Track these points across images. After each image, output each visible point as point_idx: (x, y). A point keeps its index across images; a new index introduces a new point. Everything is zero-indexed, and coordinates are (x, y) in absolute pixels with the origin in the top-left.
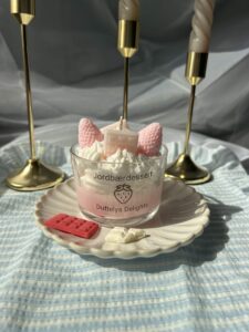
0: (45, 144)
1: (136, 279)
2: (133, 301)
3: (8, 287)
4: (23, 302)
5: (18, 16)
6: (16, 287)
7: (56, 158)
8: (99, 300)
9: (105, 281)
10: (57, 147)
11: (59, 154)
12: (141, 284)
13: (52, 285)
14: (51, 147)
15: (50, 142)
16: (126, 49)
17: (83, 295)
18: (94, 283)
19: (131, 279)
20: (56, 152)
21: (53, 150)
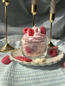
0: (10, 40)
1: (46, 72)
2: (48, 79)
3: (4, 76)
4: (10, 81)
5: (4, 3)
6: (7, 76)
7: (13, 44)
8: (36, 79)
9: (37, 74)
10: (13, 41)
11: (14, 43)
12: (49, 74)
13: (19, 76)
14: (12, 41)
15: (12, 40)
16: (34, 13)
17: (30, 78)
18: (33, 74)
19: (45, 72)
20: (13, 43)
21: (12, 42)
